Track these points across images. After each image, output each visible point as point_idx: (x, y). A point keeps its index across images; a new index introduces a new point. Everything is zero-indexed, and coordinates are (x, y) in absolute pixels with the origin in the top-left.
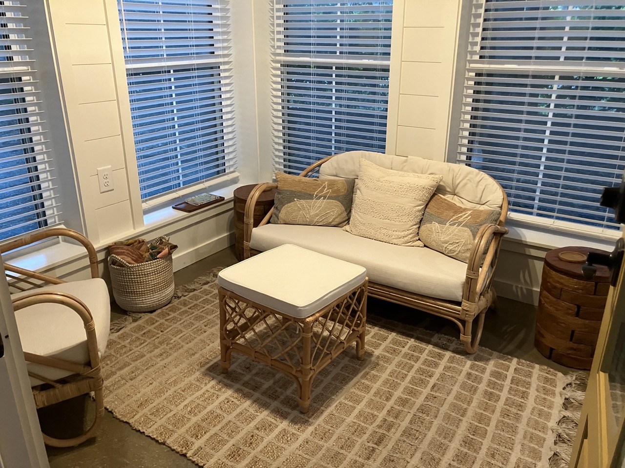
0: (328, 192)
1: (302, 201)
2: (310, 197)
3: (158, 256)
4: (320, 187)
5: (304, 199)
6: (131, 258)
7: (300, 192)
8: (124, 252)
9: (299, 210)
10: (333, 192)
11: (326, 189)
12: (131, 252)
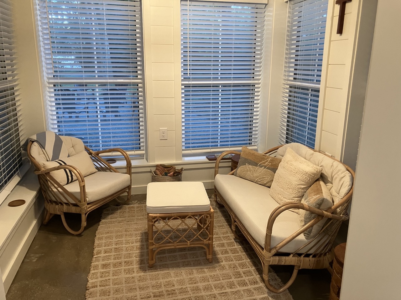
0: (269, 164)
1: (250, 166)
2: (256, 164)
3: (168, 175)
4: (264, 160)
5: (252, 165)
6: (160, 173)
7: (251, 160)
8: (159, 169)
9: (247, 171)
10: (272, 165)
11: (267, 162)
12: (162, 170)
